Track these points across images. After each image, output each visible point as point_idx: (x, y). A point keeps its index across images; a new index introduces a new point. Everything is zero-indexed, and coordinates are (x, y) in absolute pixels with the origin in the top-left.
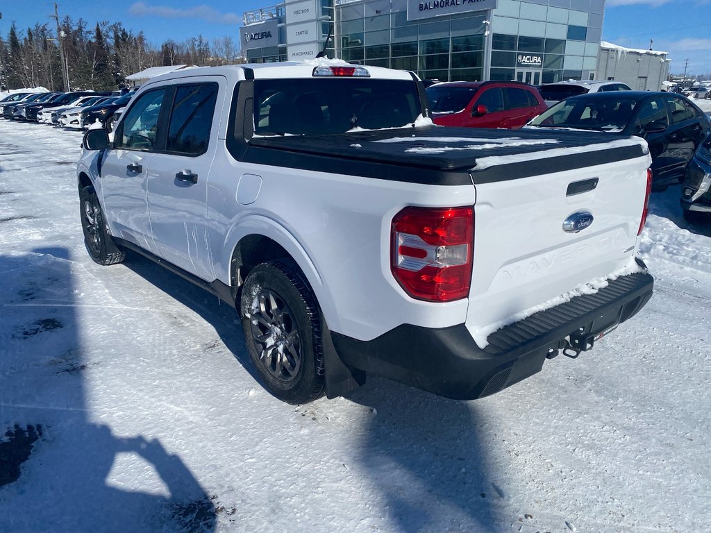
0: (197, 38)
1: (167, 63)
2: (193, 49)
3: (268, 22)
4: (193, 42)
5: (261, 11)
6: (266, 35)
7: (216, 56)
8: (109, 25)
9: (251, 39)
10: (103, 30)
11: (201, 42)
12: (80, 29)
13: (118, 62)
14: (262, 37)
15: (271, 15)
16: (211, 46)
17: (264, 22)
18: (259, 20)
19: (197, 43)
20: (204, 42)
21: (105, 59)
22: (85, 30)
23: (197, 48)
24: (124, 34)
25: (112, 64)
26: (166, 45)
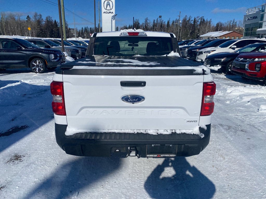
0: (232, 20)
1: (217, 30)
2: (230, 25)
3: (257, 13)
4: (230, 22)
5: (255, 7)
6: (255, 17)
7: (239, 27)
8: (199, 18)
9: (248, 20)
10: (197, 19)
11: (234, 22)
12: (189, 20)
13: (199, 31)
14: (253, 19)
15: (259, 9)
16: (238, 23)
17: (255, 12)
18: (253, 11)
19: (232, 22)
20: (235, 21)
21: (195, 29)
22: (191, 20)
23: (231, 24)
24: (204, 20)
25: (196, 31)
26: (218, 24)
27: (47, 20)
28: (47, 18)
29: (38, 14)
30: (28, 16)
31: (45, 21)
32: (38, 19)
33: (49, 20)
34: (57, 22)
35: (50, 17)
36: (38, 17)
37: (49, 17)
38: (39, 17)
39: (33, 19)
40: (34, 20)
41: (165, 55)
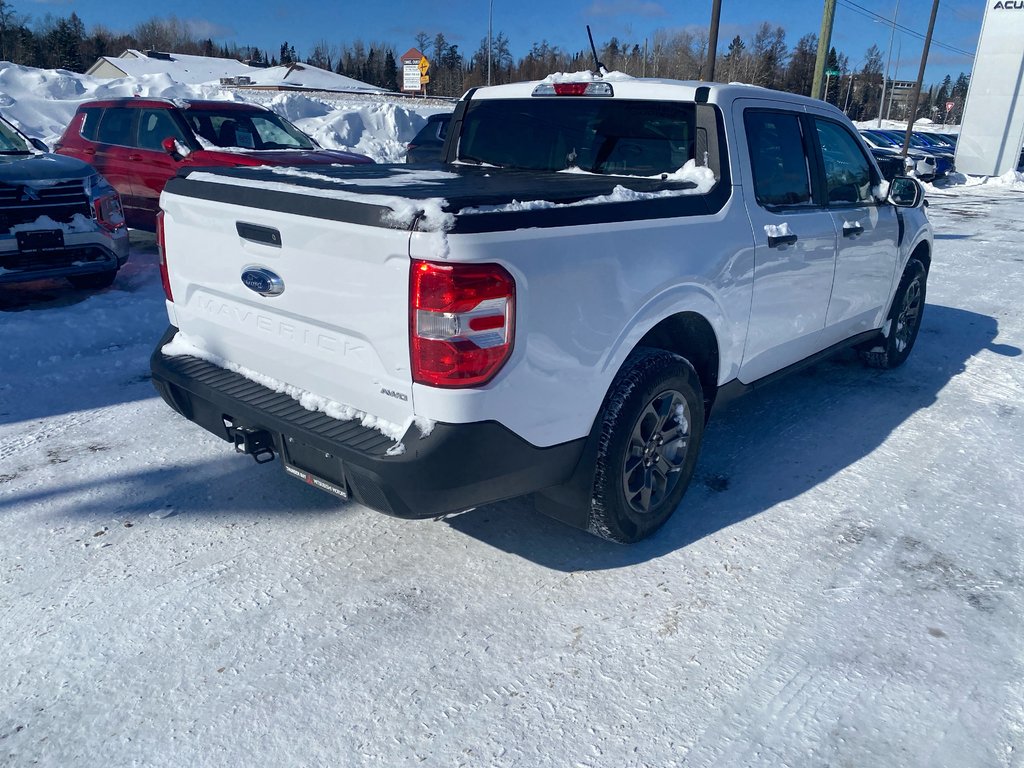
27: (800, 49)
28: (802, 43)
29: (774, 29)
30: (738, 37)
31: (791, 56)
32: (769, 48)
33: (811, 49)
34: (841, 56)
35: (814, 38)
36: (770, 40)
37: (810, 40)
38: (774, 41)
39: (749, 49)
40: (752, 51)
41: (659, 177)
